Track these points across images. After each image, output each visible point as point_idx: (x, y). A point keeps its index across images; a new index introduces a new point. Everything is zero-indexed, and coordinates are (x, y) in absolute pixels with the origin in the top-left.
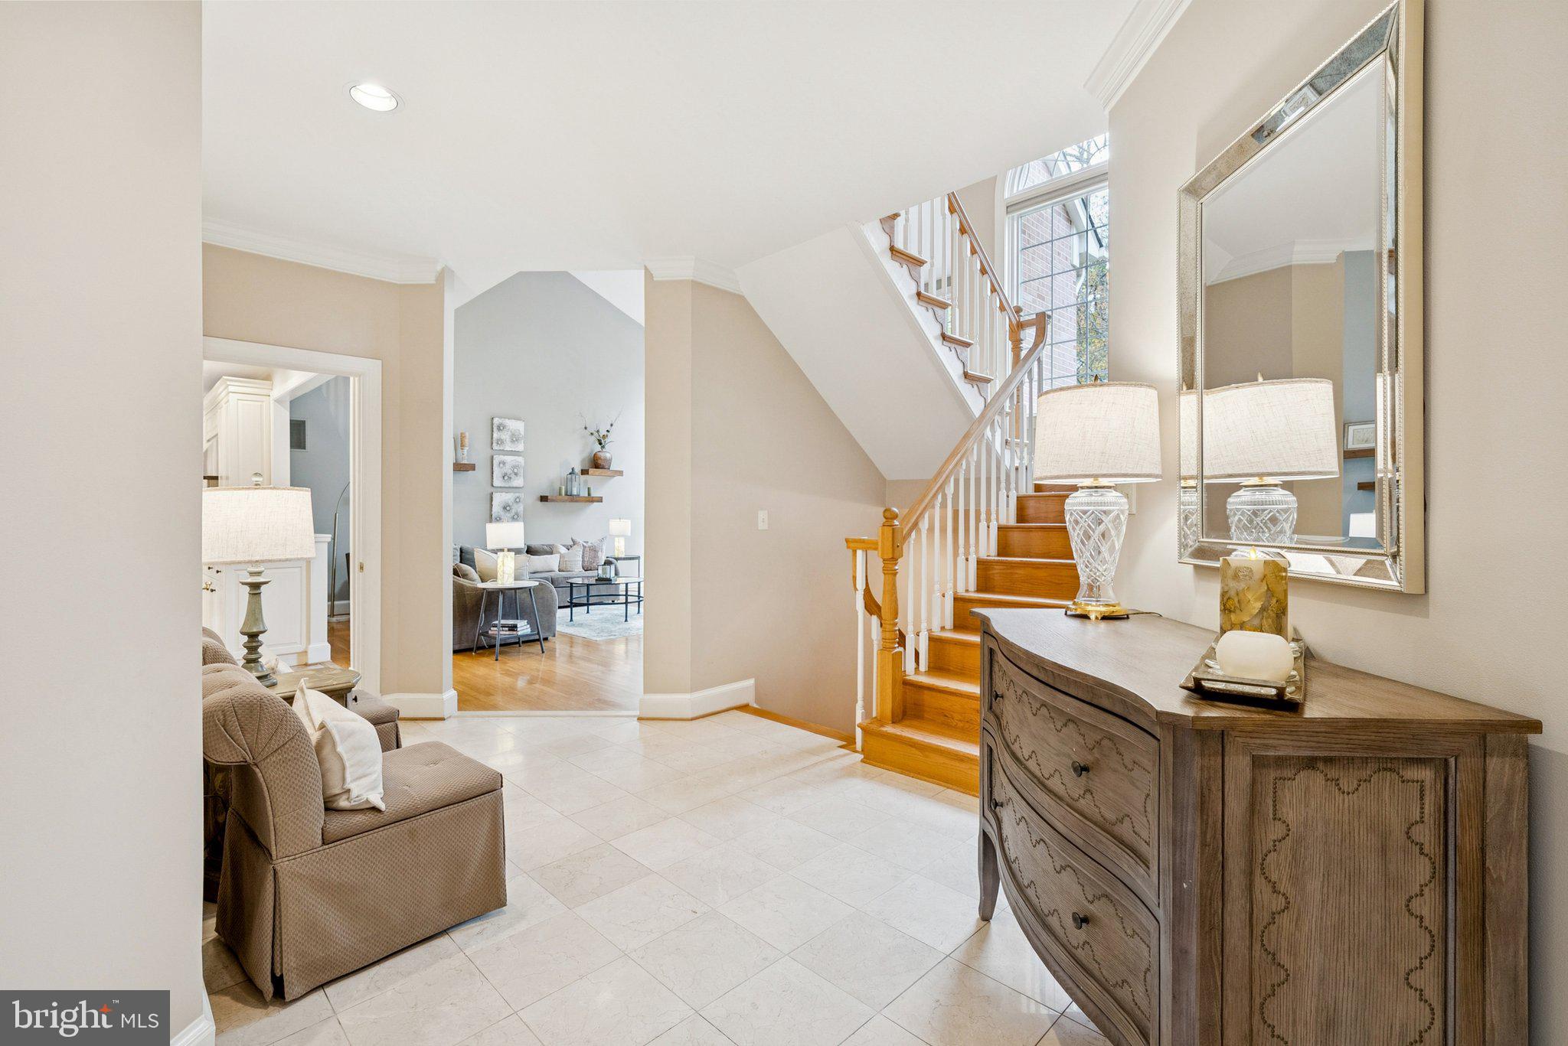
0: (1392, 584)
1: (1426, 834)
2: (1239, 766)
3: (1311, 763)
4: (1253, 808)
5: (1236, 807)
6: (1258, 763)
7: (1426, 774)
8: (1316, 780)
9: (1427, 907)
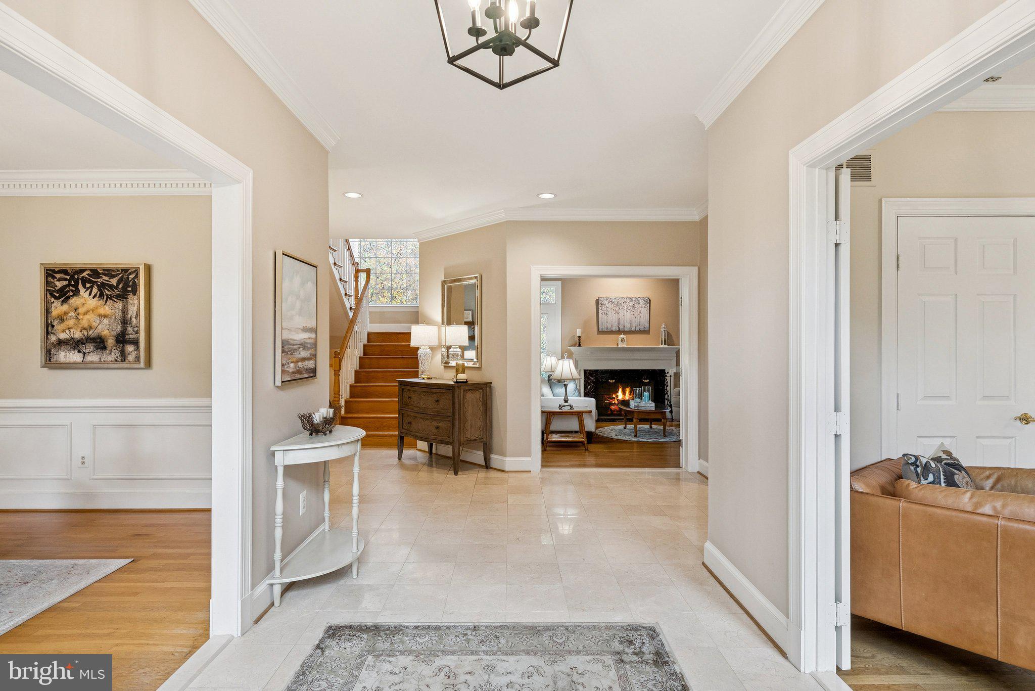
0: (477, 366)
1: (481, 399)
2: (462, 391)
3: (469, 390)
4: (464, 397)
5: (462, 397)
6: (464, 390)
7: (481, 391)
8: (469, 392)
9: (481, 409)
